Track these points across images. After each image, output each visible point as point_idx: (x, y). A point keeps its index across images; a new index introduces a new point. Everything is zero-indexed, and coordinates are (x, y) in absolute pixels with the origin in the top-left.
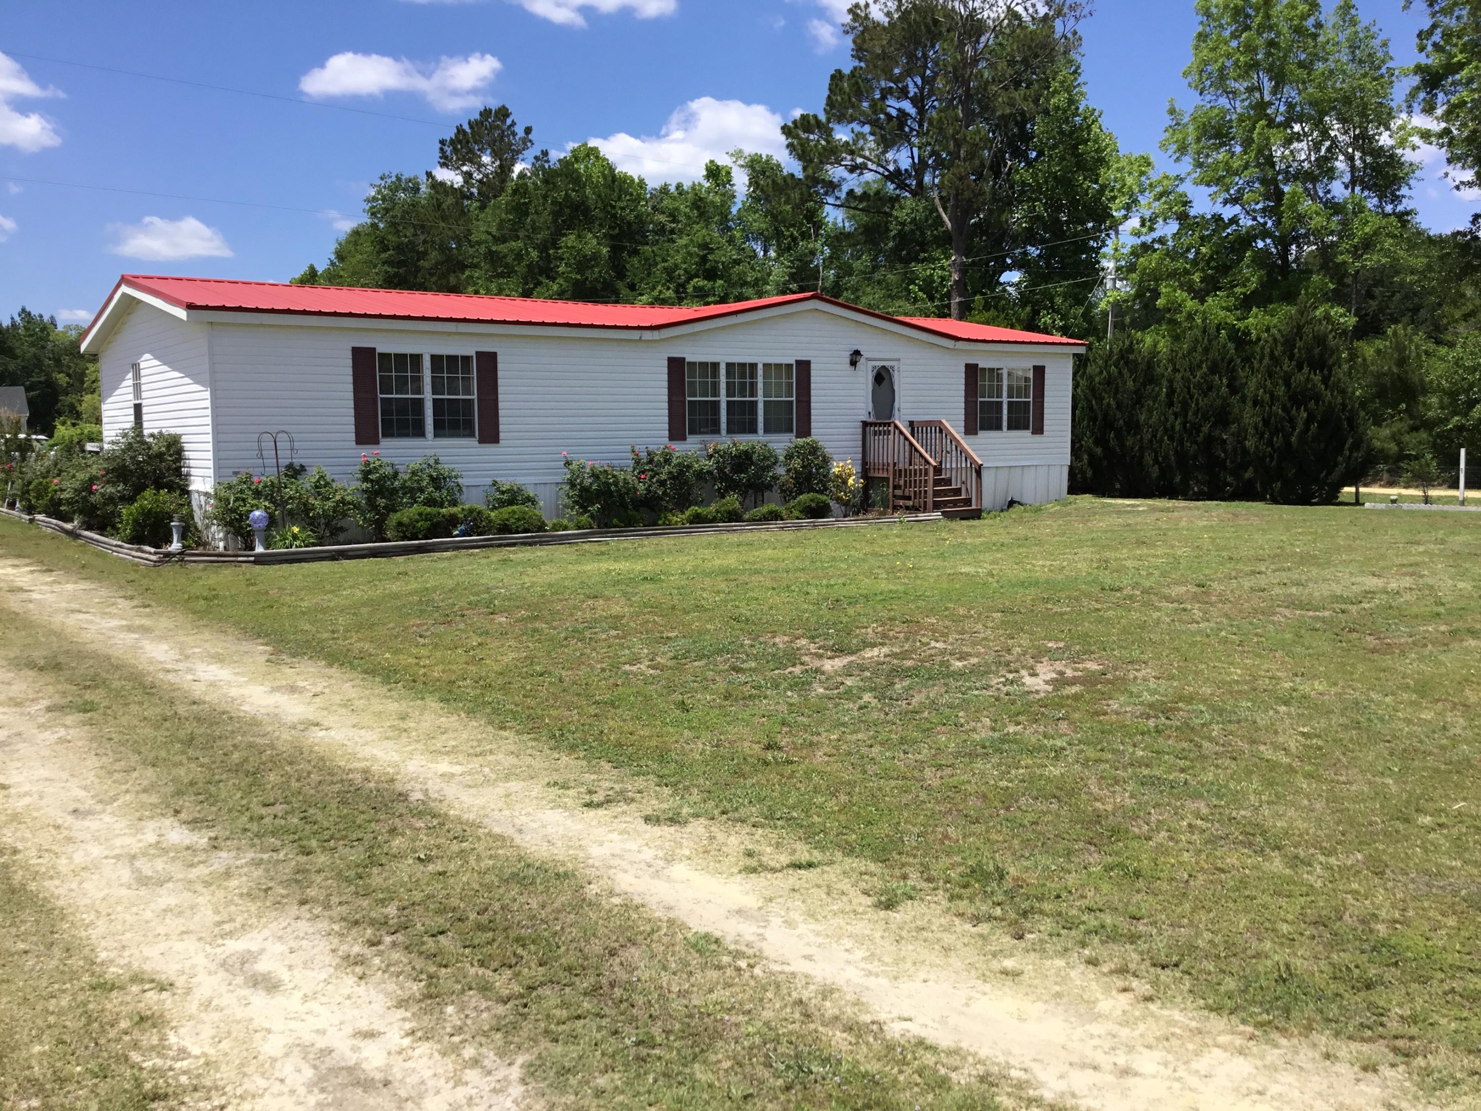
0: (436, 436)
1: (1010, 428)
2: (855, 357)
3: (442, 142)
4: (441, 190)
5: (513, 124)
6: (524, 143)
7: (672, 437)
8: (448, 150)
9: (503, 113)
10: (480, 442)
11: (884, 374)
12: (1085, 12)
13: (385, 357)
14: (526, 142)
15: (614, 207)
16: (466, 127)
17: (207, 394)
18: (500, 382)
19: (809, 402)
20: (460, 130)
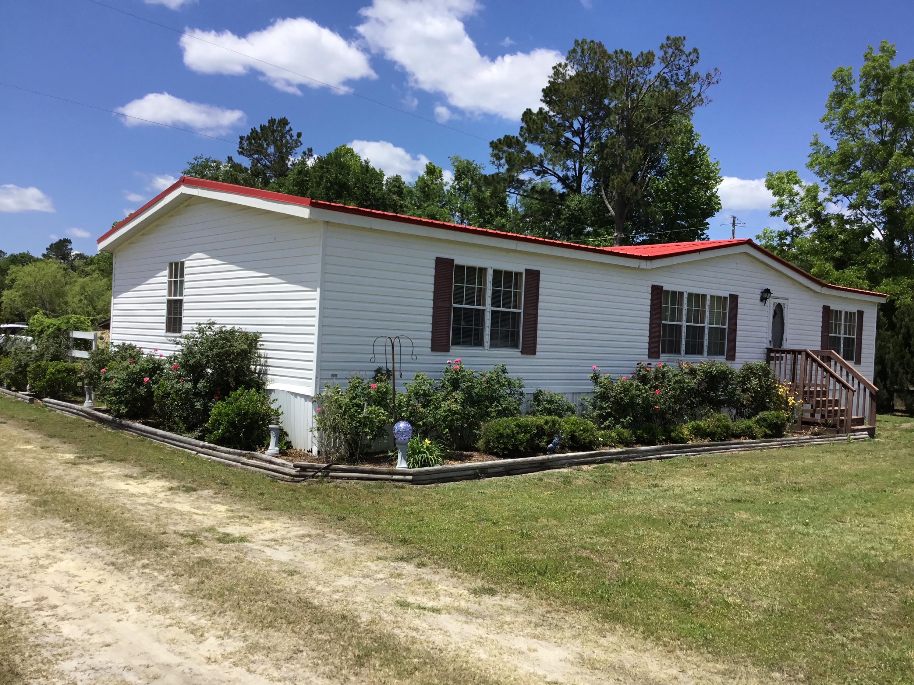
0: (491, 346)
2: (766, 296)
3: (242, 138)
4: (238, 169)
5: (291, 129)
6: (296, 143)
7: (650, 356)
8: (245, 143)
9: (284, 122)
10: (522, 353)
11: (780, 310)
12: (714, 80)
13: (460, 268)
14: (298, 143)
15: (367, 187)
16: (259, 130)
17: (317, 294)
18: (541, 298)
19: (735, 330)
20: (254, 131)
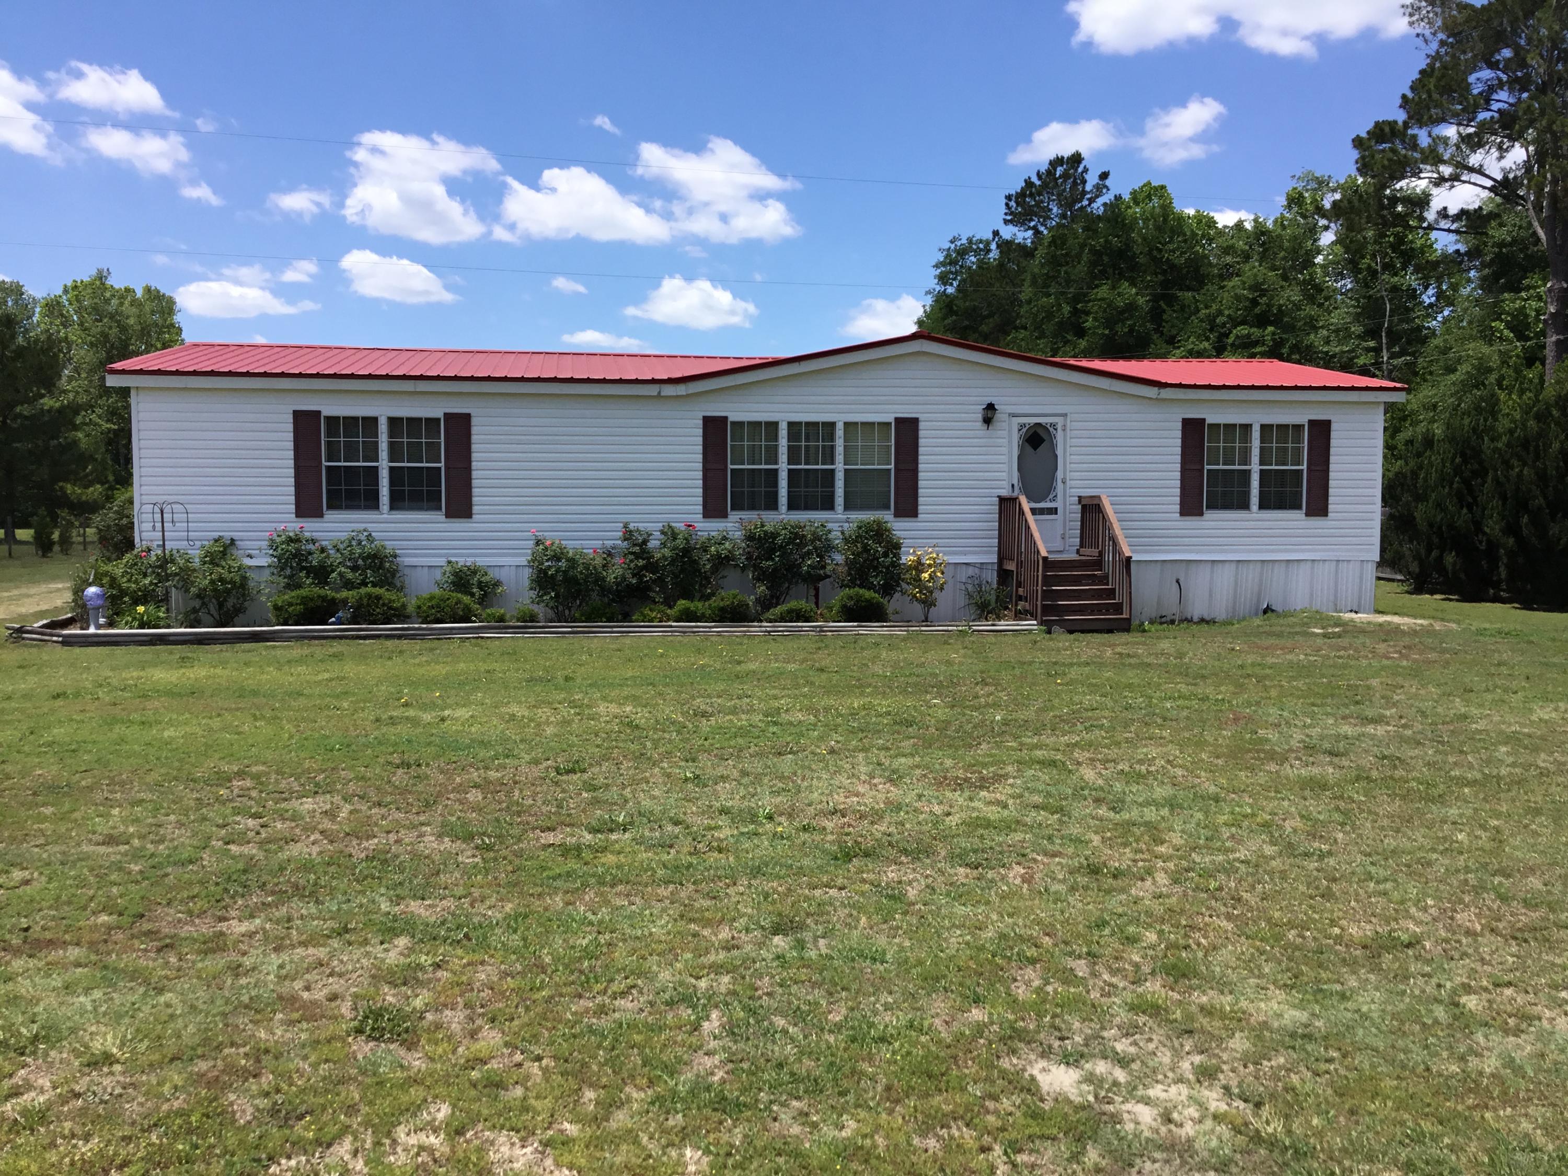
0: (392, 508)
1: (1263, 506)
2: (989, 414)
3: (1009, 197)
5: (1086, 170)
7: (706, 515)
8: (1013, 204)
10: (447, 516)
11: (1041, 432)
16: (1035, 179)
19: (915, 471)
20: (1029, 183)
